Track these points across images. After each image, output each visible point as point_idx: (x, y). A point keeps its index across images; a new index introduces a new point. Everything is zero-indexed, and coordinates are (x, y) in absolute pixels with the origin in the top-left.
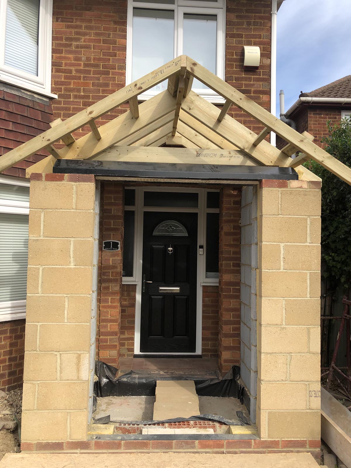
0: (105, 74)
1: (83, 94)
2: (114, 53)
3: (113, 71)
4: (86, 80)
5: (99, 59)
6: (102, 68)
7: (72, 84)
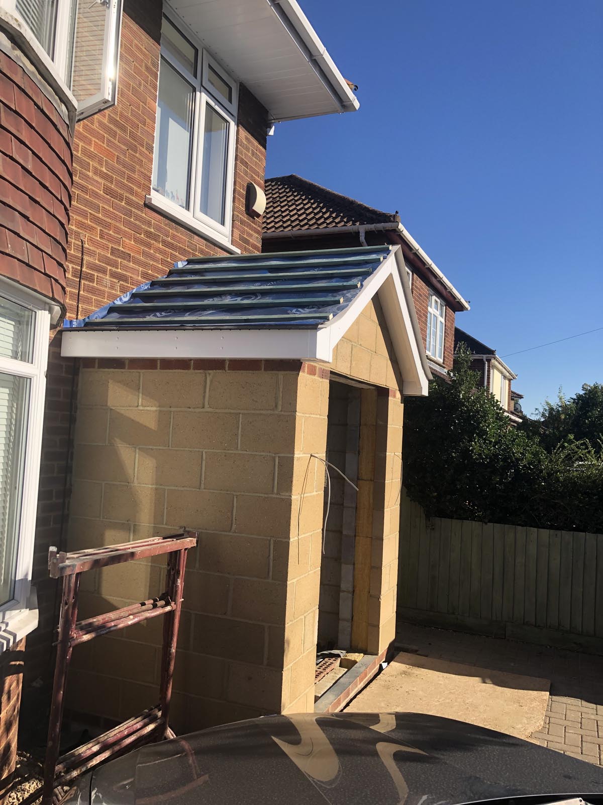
0: (132, 150)
1: (105, 171)
2: (144, 118)
3: (141, 148)
4: (111, 147)
5: (127, 119)
6: (130, 137)
7: (93, 145)
